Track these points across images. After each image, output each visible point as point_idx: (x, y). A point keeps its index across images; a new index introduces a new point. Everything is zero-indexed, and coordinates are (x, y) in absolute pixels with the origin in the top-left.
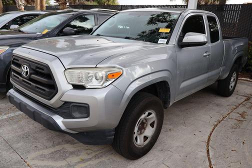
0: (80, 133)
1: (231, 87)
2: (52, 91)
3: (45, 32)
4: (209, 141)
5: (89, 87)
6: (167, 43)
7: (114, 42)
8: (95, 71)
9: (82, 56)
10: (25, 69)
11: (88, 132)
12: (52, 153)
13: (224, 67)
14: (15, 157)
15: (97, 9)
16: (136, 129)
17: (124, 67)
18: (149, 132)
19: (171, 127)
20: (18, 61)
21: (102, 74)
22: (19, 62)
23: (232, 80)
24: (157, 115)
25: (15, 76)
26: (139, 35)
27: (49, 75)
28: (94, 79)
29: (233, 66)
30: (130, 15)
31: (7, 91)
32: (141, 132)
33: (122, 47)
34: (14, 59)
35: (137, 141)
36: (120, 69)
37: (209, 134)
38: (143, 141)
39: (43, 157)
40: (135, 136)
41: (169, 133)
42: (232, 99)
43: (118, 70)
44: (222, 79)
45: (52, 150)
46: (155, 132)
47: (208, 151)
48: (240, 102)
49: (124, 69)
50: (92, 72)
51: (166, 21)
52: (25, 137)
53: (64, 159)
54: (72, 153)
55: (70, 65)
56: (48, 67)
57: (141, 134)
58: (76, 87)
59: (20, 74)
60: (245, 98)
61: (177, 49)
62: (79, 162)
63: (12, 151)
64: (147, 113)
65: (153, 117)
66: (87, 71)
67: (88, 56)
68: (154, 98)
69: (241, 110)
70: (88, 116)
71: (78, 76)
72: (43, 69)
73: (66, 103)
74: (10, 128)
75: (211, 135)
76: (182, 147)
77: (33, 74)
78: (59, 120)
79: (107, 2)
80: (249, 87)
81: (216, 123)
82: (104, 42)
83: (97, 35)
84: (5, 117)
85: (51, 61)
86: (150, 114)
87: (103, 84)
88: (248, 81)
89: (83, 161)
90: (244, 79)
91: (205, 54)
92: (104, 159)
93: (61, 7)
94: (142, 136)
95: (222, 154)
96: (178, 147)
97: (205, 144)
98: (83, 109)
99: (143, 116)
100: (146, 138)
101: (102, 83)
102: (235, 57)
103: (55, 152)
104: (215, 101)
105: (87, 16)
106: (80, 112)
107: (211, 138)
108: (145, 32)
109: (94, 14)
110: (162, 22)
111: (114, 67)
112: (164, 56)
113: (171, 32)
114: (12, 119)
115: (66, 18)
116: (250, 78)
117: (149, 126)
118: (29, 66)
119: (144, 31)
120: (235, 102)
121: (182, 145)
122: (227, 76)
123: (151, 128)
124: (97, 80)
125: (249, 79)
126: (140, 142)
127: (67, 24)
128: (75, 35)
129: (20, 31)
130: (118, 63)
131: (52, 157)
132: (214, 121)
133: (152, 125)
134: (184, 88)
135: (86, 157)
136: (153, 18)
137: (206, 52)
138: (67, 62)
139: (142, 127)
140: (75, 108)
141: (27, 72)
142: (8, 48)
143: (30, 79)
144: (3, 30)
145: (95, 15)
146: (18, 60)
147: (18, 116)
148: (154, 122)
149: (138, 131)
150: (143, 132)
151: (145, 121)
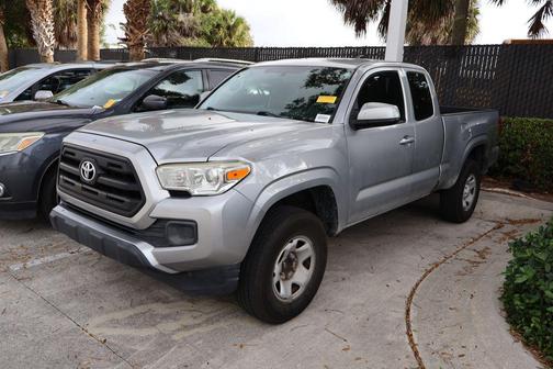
0: (183, 273)
1: (467, 203)
2: (135, 201)
3: (108, 105)
4: (411, 295)
5: (196, 193)
6: (331, 121)
7: (237, 121)
8: (206, 167)
9: (183, 144)
10: (87, 167)
11: (193, 272)
12: (131, 317)
13: (447, 165)
14: (67, 324)
15: (206, 60)
16: (277, 268)
17: (254, 160)
18: (302, 276)
19: (345, 274)
20: (73, 157)
21: (216, 172)
22: (76, 157)
23: (467, 190)
24: (315, 246)
25: (66, 181)
26: (289, 107)
27: (132, 176)
28: (205, 182)
29: (466, 162)
30: (267, 72)
31: (51, 210)
32: (286, 275)
33: (252, 128)
34: (67, 152)
35: (279, 289)
36: (246, 163)
37: (414, 285)
38: (290, 291)
39: (115, 323)
40: (275, 280)
41: (342, 284)
42: (469, 227)
43: (244, 166)
44: (445, 187)
45: (131, 312)
46: (313, 276)
47: (408, 311)
48: (483, 231)
49: (253, 164)
50: (200, 170)
51: (337, 82)
52: (81, 293)
53: (153, 326)
54: (165, 317)
55: (166, 158)
56: (128, 162)
57: (287, 279)
58: (175, 194)
59: (78, 178)
60: (494, 225)
61: (348, 131)
62: (179, 330)
63: (59, 314)
64: (295, 242)
65: (307, 250)
66: (192, 168)
67: (193, 144)
68: (308, 215)
69: (481, 245)
70: (195, 241)
71: (178, 176)
72: (119, 167)
73: (159, 220)
74: (50, 281)
75: (417, 285)
76: (363, 305)
77: (103, 175)
78: (148, 251)
79: (228, 38)
80: (504, 205)
81: (429, 268)
82: (219, 122)
83: (209, 109)
84: (38, 262)
85: (135, 153)
86: (300, 244)
87: (220, 187)
88: (504, 193)
89: (186, 328)
90: (500, 190)
91: (404, 140)
92: (222, 324)
93: (132, 52)
94: (290, 283)
95: (431, 314)
96: (355, 305)
97: (404, 301)
98: (188, 230)
99: (289, 246)
100: (295, 287)
101: (217, 187)
102: (469, 146)
103: (136, 315)
104: (436, 231)
105: (188, 74)
106: (182, 236)
107: (417, 292)
108: (302, 100)
109: (201, 70)
110: (331, 83)
111: (238, 161)
112: (327, 143)
113: (338, 103)
114: (51, 265)
115: (147, 79)
116: (510, 189)
117: (301, 265)
118: (96, 163)
119: (300, 98)
120: (472, 232)
121: (362, 302)
122: (454, 181)
123: (304, 268)
124: (209, 181)
125: (507, 191)
126: (285, 292)
127: (150, 88)
128: (166, 109)
129: (60, 103)
130: (244, 153)
131: (131, 322)
132: (427, 264)
133: (306, 264)
134: (363, 201)
135: (190, 322)
136: (314, 76)
137: (405, 137)
138: (160, 155)
139: (289, 268)
140: (174, 229)
141: (91, 173)
142: (41, 135)
143: (98, 185)
144: (26, 102)
145: (204, 71)
146: (73, 154)
147: (61, 260)
148: (309, 259)
149: (281, 274)
150: (291, 277)
151: (293, 256)
